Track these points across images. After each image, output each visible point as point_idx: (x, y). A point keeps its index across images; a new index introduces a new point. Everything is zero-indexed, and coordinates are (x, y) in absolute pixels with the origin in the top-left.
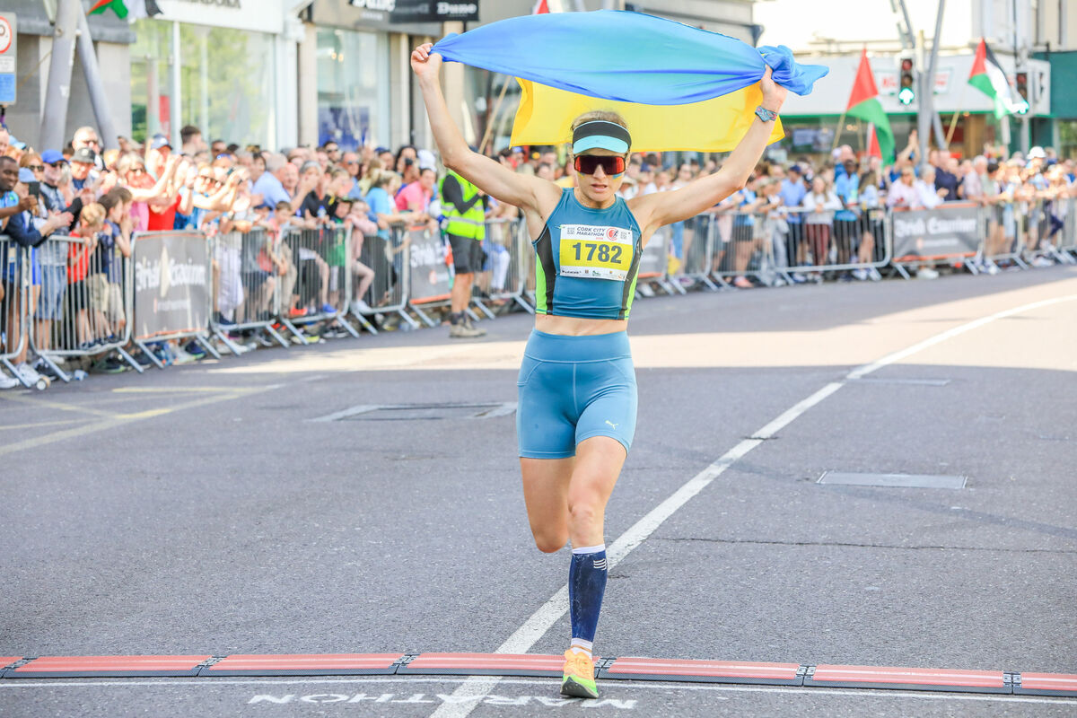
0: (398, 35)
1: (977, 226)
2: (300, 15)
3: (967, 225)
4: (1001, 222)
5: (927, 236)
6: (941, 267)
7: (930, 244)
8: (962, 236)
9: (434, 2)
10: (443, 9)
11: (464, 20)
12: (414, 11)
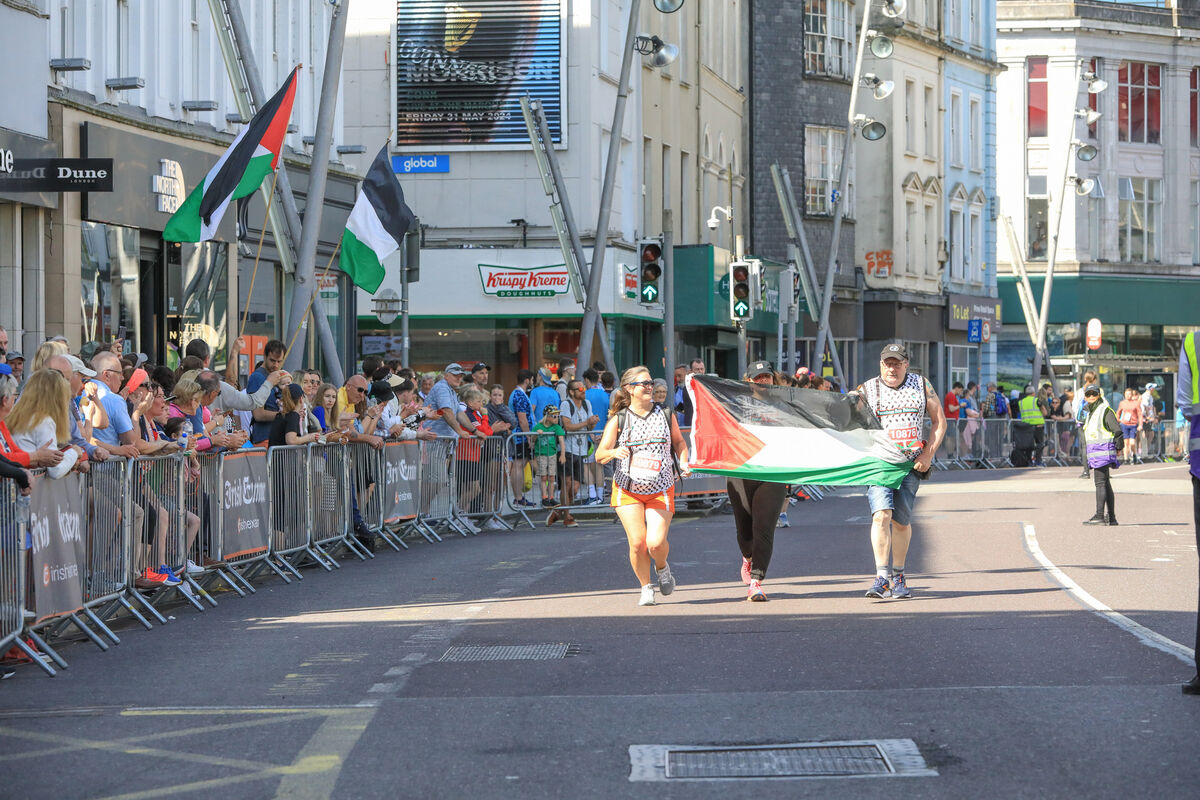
0: (13, 204)
9: (53, 165)
10: (64, 173)
11: (85, 188)
12: (25, 175)
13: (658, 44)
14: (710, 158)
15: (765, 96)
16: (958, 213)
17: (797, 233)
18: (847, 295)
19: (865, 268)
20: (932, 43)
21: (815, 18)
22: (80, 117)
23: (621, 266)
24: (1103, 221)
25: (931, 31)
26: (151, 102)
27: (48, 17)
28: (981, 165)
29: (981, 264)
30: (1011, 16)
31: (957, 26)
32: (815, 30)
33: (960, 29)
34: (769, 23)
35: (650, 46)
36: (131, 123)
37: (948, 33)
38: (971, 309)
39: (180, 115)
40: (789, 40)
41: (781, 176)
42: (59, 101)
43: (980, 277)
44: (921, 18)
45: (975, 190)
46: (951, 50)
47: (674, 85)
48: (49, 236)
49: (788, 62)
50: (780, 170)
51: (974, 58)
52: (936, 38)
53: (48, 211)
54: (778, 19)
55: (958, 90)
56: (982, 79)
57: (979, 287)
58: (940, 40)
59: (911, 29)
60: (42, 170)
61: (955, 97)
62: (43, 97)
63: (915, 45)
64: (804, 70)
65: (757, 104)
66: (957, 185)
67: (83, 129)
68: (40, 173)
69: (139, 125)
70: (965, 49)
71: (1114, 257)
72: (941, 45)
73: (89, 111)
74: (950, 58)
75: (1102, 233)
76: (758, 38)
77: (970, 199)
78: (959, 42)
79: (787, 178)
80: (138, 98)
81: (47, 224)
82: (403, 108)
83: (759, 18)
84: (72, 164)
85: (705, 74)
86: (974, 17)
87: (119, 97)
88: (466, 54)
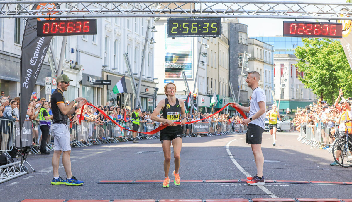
0: (96, 87)
1: (208, 127)
2: (79, 83)
3: (207, 127)
4: (212, 126)
5: (199, 129)
6: (201, 135)
7: (200, 130)
8: (205, 129)
9: (102, 81)
10: (104, 82)
11: (107, 85)
12: (98, 83)
13: (203, 62)
14: (221, 80)
15: (232, 70)
16: (266, 90)
17: (233, 93)
18: (246, 104)
19: (250, 99)
20: (261, 61)
21: (240, 57)
22: (107, 74)
23: (201, 98)
24: (293, 92)
25: (261, 59)
26: (120, 71)
27: (102, 58)
28: (271, 82)
29: (271, 99)
30: (278, 57)
31: (266, 59)
32: (241, 59)
33: (267, 59)
34: (232, 58)
35: (202, 62)
36: (116, 75)
37: (265, 60)
38: (269, 106)
39: (125, 73)
40: (236, 61)
41: (230, 84)
42: (103, 71)
43: (271, 101)
44: (259, 57)
45: (270, 86)
46: (265, 63)
47: (213, 68)
48: (102, 92)
49: (236, 64)
50: (230, 83)
51: (269, 64)
52: (262, 61)
53: (101, 88)
54: (234, 57)
55: (266, 69)
56: (271, 68)
57: (270, 103)
58: (263, 61)
59: (258, 59)
60: (101, 82)
61: (266, 71)
62: (101, 71)
63: (259, 62)
64: (238, 65)
65: (230, 71)
66: (266, 86)
67: (107, 76)
68: (100, 82)
69: (117, 75)
70: (268, 62)
71: (295, 98)
72: (263, 62)
73: (108, 73)
74: (265, 64)
75: (293, 94)
76: (231, 60)
77: (269, 88)
78: (267, 61)
79: (231, 84)
80: (118, 71)
81: (101, 90)
82: (166, 72)
83: (231, 57)
84: (105, 81)
85: (219, 67)
86: (270, 57)
87: (114, 71)
88: (176, 63)
